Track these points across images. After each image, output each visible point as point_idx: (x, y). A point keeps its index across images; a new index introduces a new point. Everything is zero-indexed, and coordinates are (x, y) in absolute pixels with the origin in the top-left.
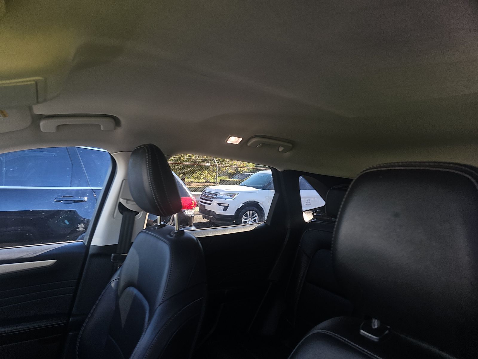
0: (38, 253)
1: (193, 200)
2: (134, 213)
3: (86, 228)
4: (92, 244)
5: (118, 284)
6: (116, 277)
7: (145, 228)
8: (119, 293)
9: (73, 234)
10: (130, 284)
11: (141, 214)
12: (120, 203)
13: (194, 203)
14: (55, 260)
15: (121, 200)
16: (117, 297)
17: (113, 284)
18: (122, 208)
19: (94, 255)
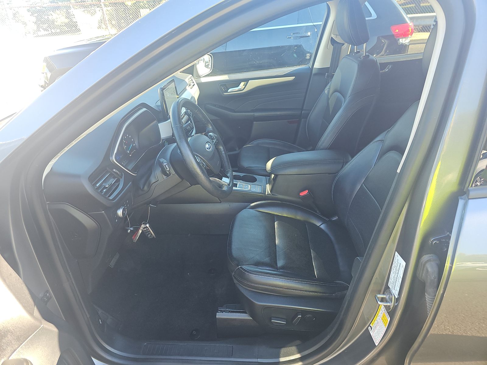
0: (288, 71)
1: (411, 27)
2: (341, 44)
3: (311, 57)
4: (314, 67)
5: (329, 92)
6: (328, 87)
7: (348, 54)
8: (329, 97)
9: (303, 61)
10: (336, 91)
11: (346, 44)
12: (332, 37)
13: (410, 30)
14: (295, 77)
15: (333, 36)
16: (328, 99)
17: (326, 92)
18: (333, 41)
19: (315, 74)
